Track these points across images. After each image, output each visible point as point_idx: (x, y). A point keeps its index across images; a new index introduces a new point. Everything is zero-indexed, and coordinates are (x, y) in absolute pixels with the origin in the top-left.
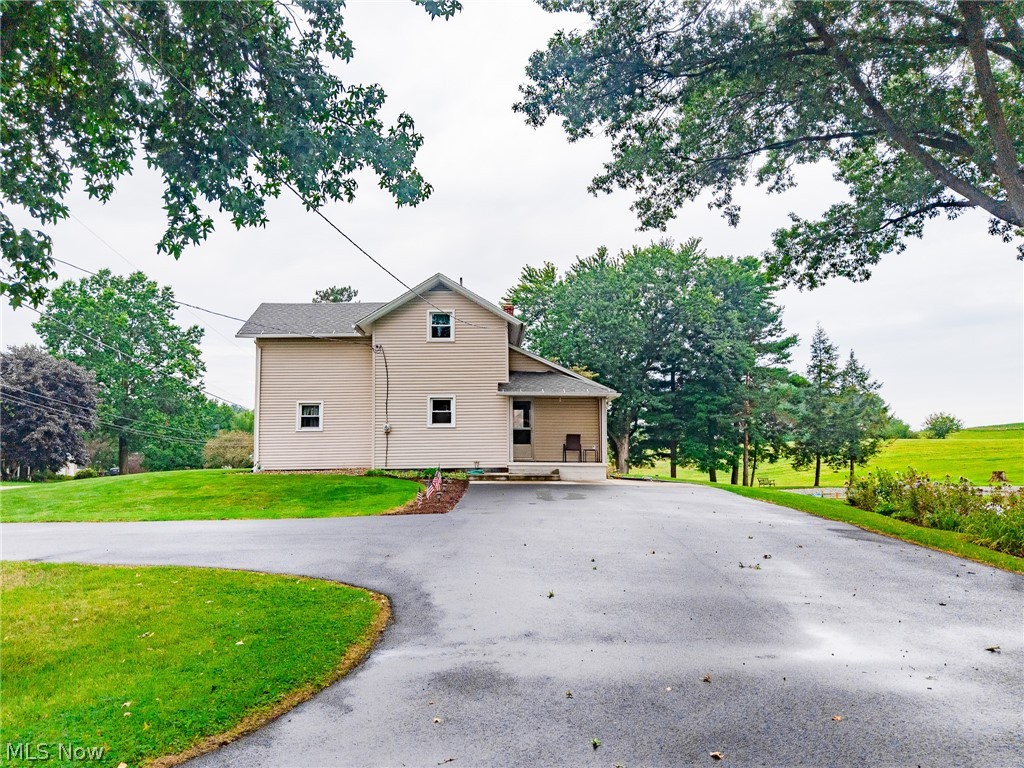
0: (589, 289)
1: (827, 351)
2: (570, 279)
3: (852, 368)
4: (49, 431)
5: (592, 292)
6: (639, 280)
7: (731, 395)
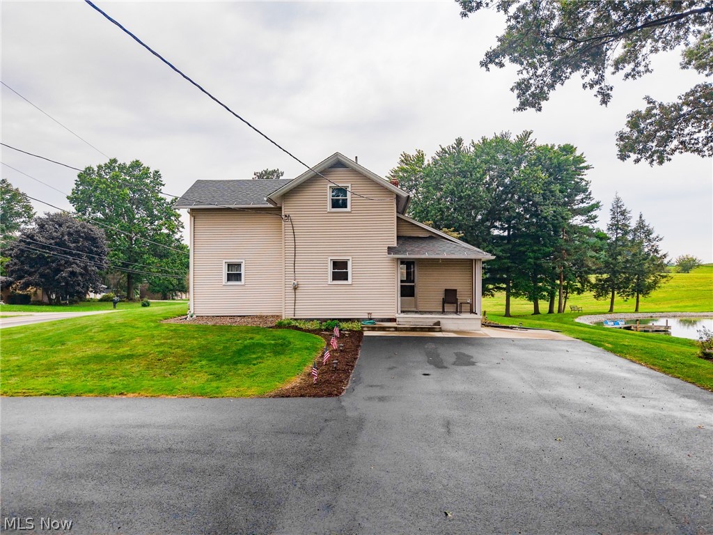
0: (450, 169)
1: (623, 213)
2: (436, 162)
3: (641, 225)
4: (73, 271)
5: (452, 171)
6: (486, 162)
7: (552, 246)
